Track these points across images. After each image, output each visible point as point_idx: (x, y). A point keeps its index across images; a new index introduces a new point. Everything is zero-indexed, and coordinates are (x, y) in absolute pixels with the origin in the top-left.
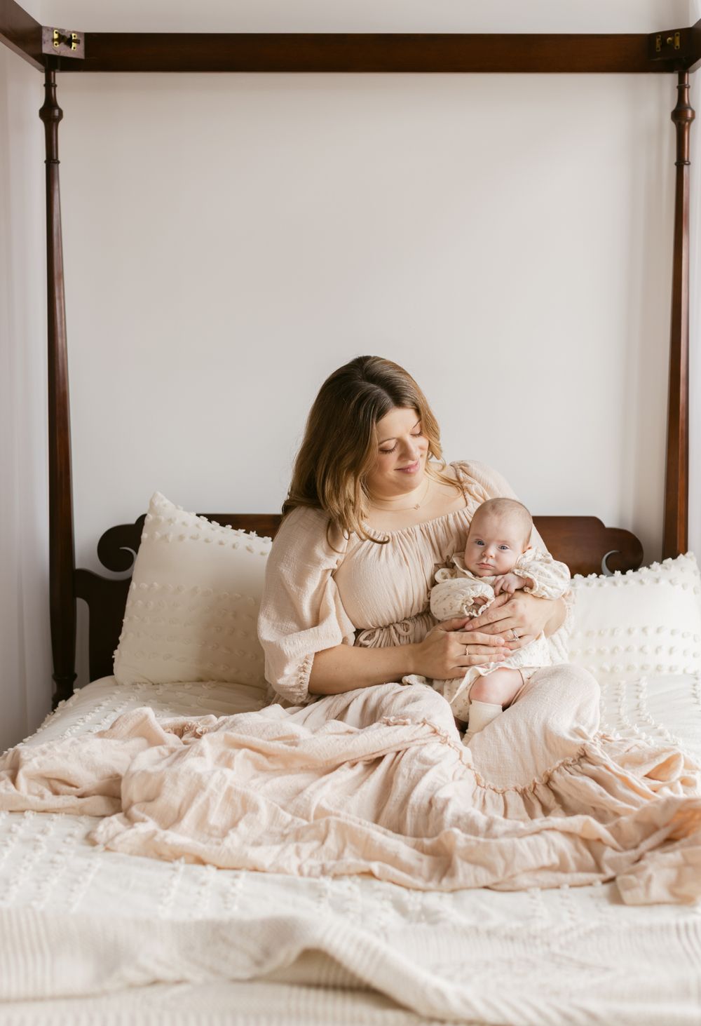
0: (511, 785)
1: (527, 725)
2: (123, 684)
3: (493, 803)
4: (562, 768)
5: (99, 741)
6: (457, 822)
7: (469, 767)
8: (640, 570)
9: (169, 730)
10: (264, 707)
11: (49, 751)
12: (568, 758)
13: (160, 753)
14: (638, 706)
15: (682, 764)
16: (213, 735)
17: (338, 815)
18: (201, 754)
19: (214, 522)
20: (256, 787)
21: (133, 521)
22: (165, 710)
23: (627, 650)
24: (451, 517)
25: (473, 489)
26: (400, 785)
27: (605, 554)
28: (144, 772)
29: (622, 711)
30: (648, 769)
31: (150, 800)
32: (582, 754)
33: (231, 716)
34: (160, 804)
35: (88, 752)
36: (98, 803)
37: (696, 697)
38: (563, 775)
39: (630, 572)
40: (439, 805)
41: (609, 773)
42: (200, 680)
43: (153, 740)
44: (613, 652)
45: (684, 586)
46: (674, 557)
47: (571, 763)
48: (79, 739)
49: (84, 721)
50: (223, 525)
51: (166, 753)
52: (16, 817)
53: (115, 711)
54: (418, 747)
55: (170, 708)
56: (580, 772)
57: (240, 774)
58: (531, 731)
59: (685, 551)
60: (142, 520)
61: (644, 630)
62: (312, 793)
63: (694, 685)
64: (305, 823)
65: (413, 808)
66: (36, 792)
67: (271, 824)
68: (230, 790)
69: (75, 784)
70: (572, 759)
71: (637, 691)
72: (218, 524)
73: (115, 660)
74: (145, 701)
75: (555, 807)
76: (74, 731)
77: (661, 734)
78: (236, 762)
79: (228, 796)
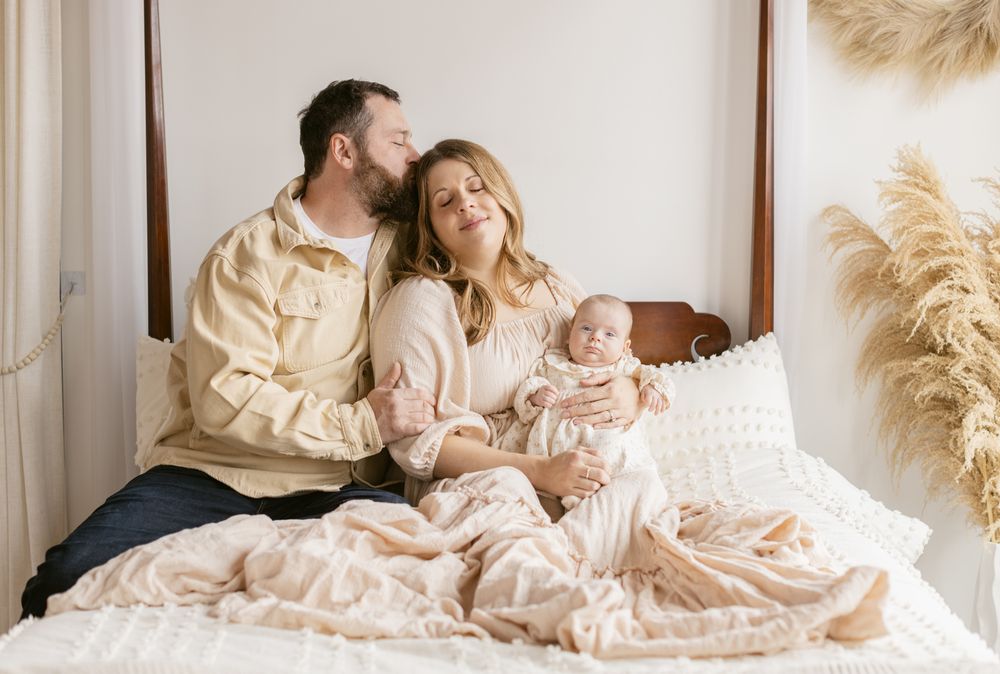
8: (723, 353)
14: (730, 481)
15: (799, 526)
18: (322, 536)
20: (378, 565)
23: (716, 430)
27: (693, 340)
30: (766, 530)
31: (271, 576)
34: (281, 580)
39: (713, 357)
44: (703, 433)
45: (766, 365)
46: (755, 339)
57: (361, 555)
61: (731, 410)
63: (781, 460)
68: (351, 567)
71: (727, 468)
78: (358, 545)
79: (350, 573)
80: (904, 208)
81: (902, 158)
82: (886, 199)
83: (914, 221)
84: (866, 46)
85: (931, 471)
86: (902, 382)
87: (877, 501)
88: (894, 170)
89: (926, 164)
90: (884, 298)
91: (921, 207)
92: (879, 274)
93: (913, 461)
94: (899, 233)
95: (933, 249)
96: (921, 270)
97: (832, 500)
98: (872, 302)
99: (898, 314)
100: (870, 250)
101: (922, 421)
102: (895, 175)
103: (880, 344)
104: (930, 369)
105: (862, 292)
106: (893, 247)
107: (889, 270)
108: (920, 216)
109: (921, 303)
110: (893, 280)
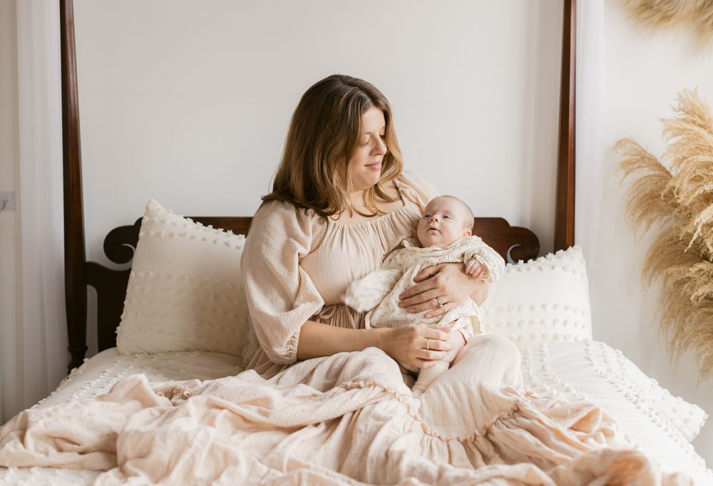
0: (454, 435)
1: (465, 385)
2: (124, 354)
3: (439, 450)
4: (499, 422)
5: (99, 404)
6: (412, 471)
7: (416, 419)
8: (538, 259)
9: (160, 393)
10: (240, 372)
11: (54, 414)
12: (503, 413)
13: (152, 414)
14: (543, 367)
15: (600, 417)
16: (198, 398)
17: (308, 467)
18: (187, 415)
19: (198, 223)
20: (236, 442)
21: (132, 223)
22: (158, 375)
23: (531, 322)
24: (393, 214)
25: (408, 192)
26: (359, 440)
27: (509, 248)
28: (137, 432)
29: (531, 372)
30: (572, 422)
31: (142, 456)
32: (516, 409)
33: (213, 381)
34: (151, 460)
35: (89, 414)
36: (96, 459)
37: (589, 360)
38: (501, 428)
39: (530, 261)
40: (395, 457)
41: (543, 426)
42: (188, 350)
43: (146, 403)
44: (519, 324)
45: (573, 272)
46: (565, 249)
47: (506, 416)
48: (81, 403)
49: (90, 386)
50: (205, 225)
51: (157, 414)
52: (23, 473)
53: (116, 376)
54: (371, 406)
55: (163, 373)
56: (515, 425)
57: (220, 432)
58: (468, 391)
59: (573, 245)
60: (139, 222)
61: (544, 306)
62: (284, 447)
63: (587, 350)
64: (280, 474)
65: (372, 460)
66: (42, 449)
67: (250, 475)
68: (213, 446)
69: (77, 442)
70: (507, 414)
71: (541, 355)
72: (202, 224)
73: (118, 335)
74: (141, 368)
75: (494, 456)
76: (81, 394)
77: (567, 390)
78: (218, 421)
79: (212, 452)
80: (684, 141)
81: (681, 99)
82: (669, 134)
83: (692, 152)
84: (652, 7)
85: (703, 357)
86: (680, 283)
87: (664, 388)
88: (675, 110)
89: (701, 105)
90: (665, 215)
91: (698, 140)
92: (662, 196)
93: (689, 348)
94: (679, 162)
95: (707, 176)
96: (697, 193)
97: (631, 388)
98: (655, 218)
99: (678, 228)
100: (654, 175)
101: (697, 316)
102: (676, 114)
103: (662, 253)
104: (704, 274)
105: (647, 210)
106: (673, 173)
107: (671, 192)
108: (696, 148)
109: (697, 220)
110: (673, 201)
